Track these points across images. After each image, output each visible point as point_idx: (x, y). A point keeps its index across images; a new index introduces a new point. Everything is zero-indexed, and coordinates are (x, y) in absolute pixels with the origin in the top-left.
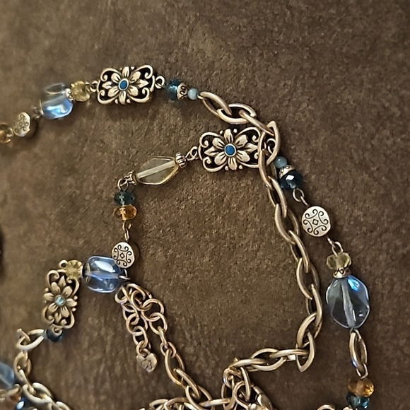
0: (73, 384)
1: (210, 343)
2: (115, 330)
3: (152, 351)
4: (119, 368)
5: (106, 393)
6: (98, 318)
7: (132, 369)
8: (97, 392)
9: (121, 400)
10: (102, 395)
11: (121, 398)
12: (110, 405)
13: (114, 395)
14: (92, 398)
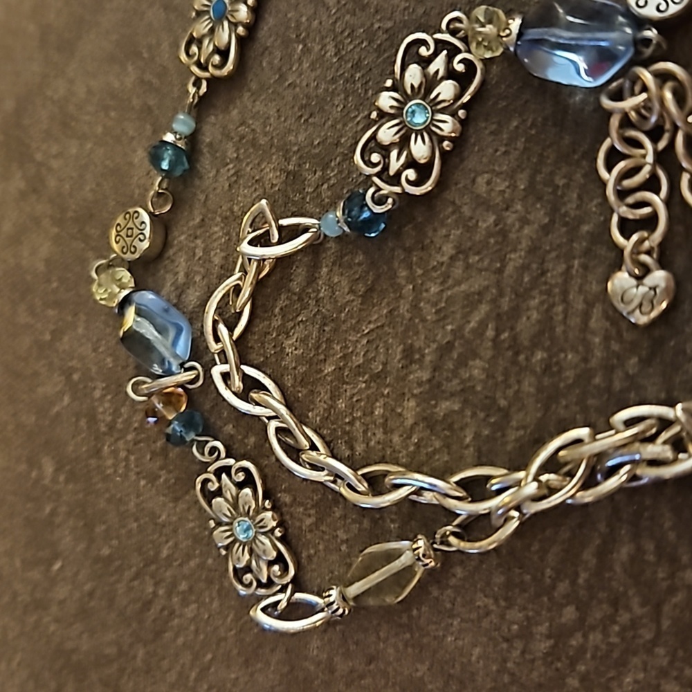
0: (359, 370)
2: (554, 210)
3: (662, 264)
4: (535, 316)
5: (465, 392)
6: (511, 176)
7: (575, 321)
8: (434, 390)
9: (506, 415)
10: (446, 399)
11: (510, 406)
12: (462, 429)
13: (486, 397)
14: (410, 409)
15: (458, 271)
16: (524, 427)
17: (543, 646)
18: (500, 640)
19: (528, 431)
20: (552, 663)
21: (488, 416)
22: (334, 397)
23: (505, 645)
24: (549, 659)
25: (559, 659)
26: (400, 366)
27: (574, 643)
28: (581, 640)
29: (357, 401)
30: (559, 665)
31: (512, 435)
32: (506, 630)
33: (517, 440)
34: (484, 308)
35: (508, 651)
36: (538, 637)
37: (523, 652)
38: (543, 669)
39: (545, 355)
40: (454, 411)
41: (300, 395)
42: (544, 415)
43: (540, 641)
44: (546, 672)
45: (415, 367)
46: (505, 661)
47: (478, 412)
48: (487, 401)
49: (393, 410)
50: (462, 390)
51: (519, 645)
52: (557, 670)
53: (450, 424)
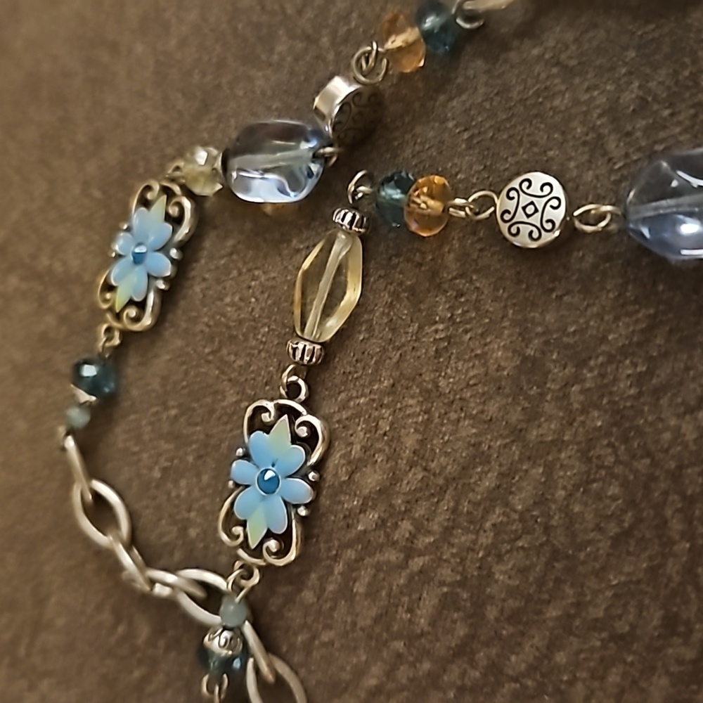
22: (553, 645)
26: (656, 634)
29: (585, 659)
41: (504, 632)
45: (677, 640)
49: (634, 682)
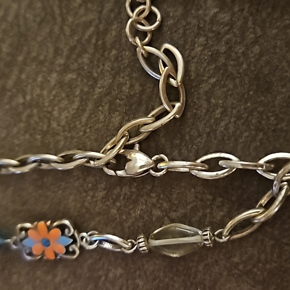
1: (257, 10)
4: (114, 33)
8: (66, 69)
9: (96, 81)
10: (71, 73)
11: (98, 76)
12: (75, 88)
13: (89, 72)
14: (54, 77)
15: (82, 11)
16: (103, 87)
17: (102, 193)
18: (83, 191)
19: (105, 89)
20: (105, 202)
21: (88, 81)
23: (84, 194)
24: (104, 200)
25: (108, 200)
27: (115, 192)
28: (119, 190)
30: (108, 203)
31: (98, 91)
32: (86, 187)
33: (99, 93)
34: (92, 29)
35: (86, 197)
36: (100, 189)
37: (93, 197)
38: (101, 205)
39: (116, 52)
40: (74, 79)
42: (113, 81)
43: (101, 191)
44: (102, 207)
46: (84, 201)
47: (84, 79)
48: (88, 74)
50: (78, 69)
51: (91, 193)
52: (107, 205)
53: (71, 85)
